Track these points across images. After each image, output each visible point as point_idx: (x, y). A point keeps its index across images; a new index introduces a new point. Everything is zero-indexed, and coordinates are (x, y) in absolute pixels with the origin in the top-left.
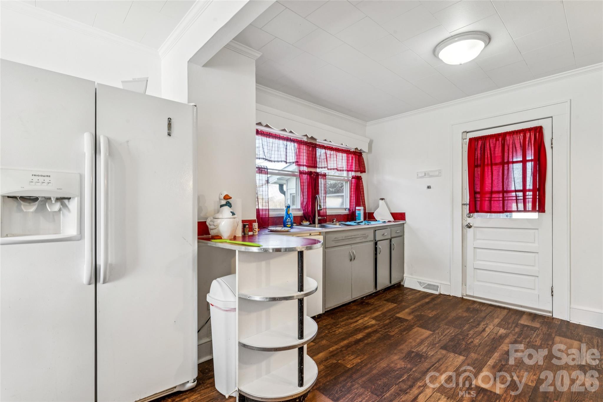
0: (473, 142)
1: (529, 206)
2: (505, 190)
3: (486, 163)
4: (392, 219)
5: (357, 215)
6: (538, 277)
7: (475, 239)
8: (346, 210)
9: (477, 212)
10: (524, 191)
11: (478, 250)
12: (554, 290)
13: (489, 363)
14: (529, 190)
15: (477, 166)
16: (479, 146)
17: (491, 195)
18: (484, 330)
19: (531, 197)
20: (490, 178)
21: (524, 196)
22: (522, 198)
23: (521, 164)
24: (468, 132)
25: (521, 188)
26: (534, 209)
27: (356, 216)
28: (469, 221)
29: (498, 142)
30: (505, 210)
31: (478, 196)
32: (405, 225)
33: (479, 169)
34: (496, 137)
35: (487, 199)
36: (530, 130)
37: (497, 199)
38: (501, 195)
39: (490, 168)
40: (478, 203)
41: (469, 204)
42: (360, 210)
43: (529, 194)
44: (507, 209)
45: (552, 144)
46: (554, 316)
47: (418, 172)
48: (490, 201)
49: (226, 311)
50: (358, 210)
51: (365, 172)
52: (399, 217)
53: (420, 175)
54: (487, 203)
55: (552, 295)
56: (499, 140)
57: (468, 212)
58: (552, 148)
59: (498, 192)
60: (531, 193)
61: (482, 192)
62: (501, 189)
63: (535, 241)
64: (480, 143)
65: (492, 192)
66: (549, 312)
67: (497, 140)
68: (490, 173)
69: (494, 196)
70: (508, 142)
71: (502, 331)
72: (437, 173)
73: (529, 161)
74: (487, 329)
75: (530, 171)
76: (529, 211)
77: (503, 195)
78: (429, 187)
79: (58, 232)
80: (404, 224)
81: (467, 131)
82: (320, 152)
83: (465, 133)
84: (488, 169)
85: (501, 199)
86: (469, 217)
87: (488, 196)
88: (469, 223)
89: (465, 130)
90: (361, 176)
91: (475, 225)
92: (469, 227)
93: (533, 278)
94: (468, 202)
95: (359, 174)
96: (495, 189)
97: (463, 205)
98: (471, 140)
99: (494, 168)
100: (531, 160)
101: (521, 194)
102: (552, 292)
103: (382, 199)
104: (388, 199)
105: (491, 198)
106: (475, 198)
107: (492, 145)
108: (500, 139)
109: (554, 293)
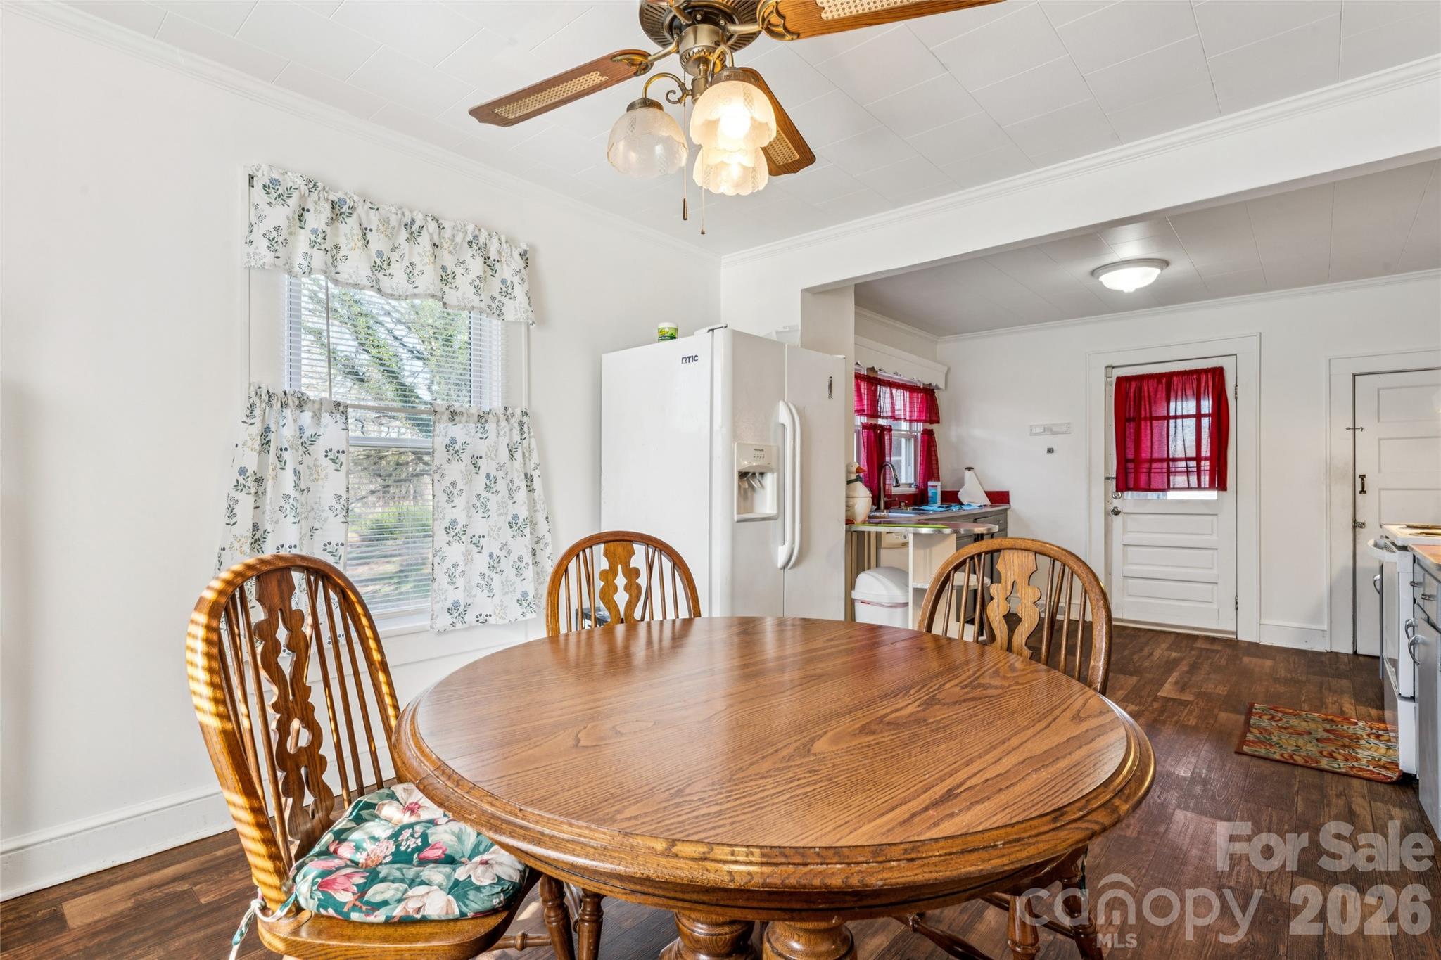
0: (1123, 384)
1: (1206, 480)
2: (1171, 457)
3: (1143, 416)
4: (987, 501)
5: (930, 494)
6: (1216, 583)
7: (1125, 531)
8: (910, 487)
9: (1129, 489)
10: (1198, 459)
11: (1130, 549)
12: (1238, 601)
13: (1169, 680)
14: (1206, 459)
15: (1129, 420)
16: (1132, 390)
17: (1151, 465)
18: (1151, 654)
19: (1208, 468)
20: (1149, 441)
21: (1199, 466)
22: (1195, 469)
23: (1195, 419)
24: (1113, 367)
25: (1194, 455)
26: (1212, 486)
27: (927, 497)
28: (1116, 503)
29: (1160, 386)
30: (1171, 486)
31: (1131, 465)
32: (1009, 512)
33: (1132, 425)
34: (1158, 377)
35: (1145, 470)
36: (1206, 371)
37: (1160, 470)
38: (1165, 465)
39: (1148, 423)
40: (1131, 477)
41: (1117, 478)
42: (936, 486)
43: (1206, 465)
44: (1174, 485)
45: (1236, 393)
46: (1239, 639)
47: (1031, 426)
48: (1149, 473)
49: (891, 607)
50: (932, 486)
51: (938, 422)
52: (999, 498)
53: (1038, 430)
54: (1143, 478)
55: (1237, 609)
56: (1162, 383)
57: (1115, 489)
58: (1236, 398)
59: (1161, 460)
60: (1208, 463)
61: (1137, 460)
62: (1165, 456)
63: (1212, 532)
64: (1134, 385)
65: (1152, 460)
66: (1233, 633)
67: (1159, 382)
68: (1149, 432)
69: (1154, 465)
70: (1175, 387)
71: (1174, 655)
72: (1064, 429)
73: (1205, 415)
74: (1154, 653)
75: (1207, 430)
76: (1205, 489)
77: (1168, 465)
78: (1050, 451)
79: (751, 511)
80: (1006, 510)
81: (1114, 365)
82: (885, 392)
83: (1110, 369)
84: (1146, 426)
85: (1165, 470)
86: (1116, 498)
87: (1147, 465)
88: (1115, 508)
89: (1109, 364)
90: (932, 430)
91: (1125, 510)
92: (1117, 513)
93: (1210, 586)
94: (1114, 476)
95: (929, 426)
96: (1156, 455)
97: (1107, 478)
98: (1119, 380)
99: (1155, 423)
100: (1208, 415)
101: (1193, 464)
102: (1237, 603)
103: (969, 469)
104: (977, 468)
105: (1150, 468)
106: (1126, 468)
107: (1151, 390)
108: (1164, 381)
109: (1239, 605)
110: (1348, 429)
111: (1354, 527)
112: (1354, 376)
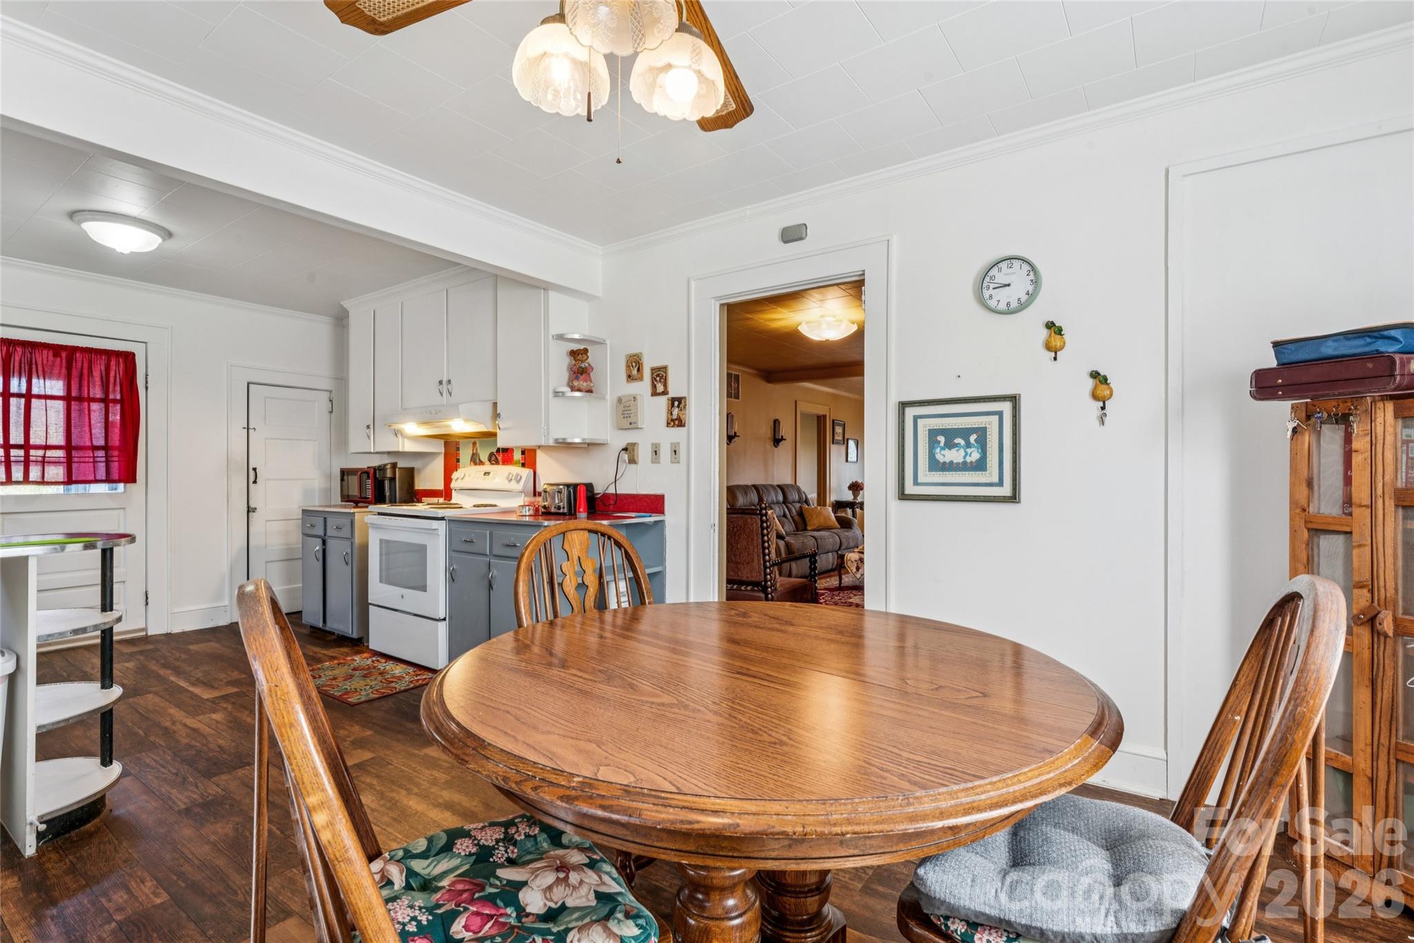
0: (4, 348)
3: (34, 393)
6: (124, 581)
10: (107, 448)
12: (149, 596)
15: (14, 395)
17: (44, 453)
21: (107, 456)
22: (104, 459)
33: (19, 402)
34: (56, 349)
39: (42, 402)
40: (19, 467)
45: (147, 382)
46: (148, 633)
55: (147, 603)
58: (147, 388)
61: (27, 447)
66: (142, 630)
73: (112, 401)
76: (113, 481)
102: (147, 598)
107: (45, 362)
109: (149, 600)
110: (244, 428)
111: (248, 512)
112: (248, 384)
